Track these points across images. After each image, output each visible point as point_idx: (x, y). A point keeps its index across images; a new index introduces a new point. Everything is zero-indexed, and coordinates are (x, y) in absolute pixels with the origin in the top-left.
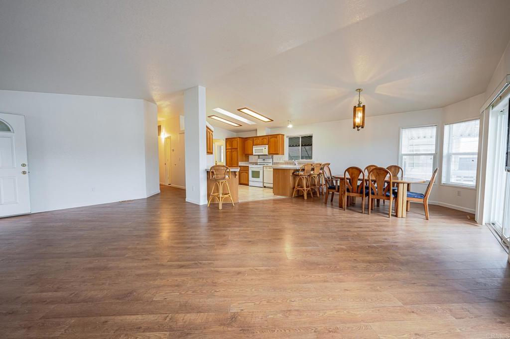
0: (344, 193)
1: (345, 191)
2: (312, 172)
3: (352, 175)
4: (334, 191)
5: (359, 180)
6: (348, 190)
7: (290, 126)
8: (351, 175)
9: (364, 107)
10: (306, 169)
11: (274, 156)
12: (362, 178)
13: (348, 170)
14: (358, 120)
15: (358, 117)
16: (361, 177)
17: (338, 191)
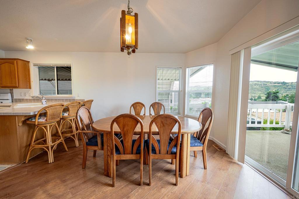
0: (112, 153)
1: (112, 150)
2: (66, 115)
3: (124, 128)
4: (95, 148)
5: (136, 134)
6: (118, 151)
7: (30, 47)
8: (122, 127)
9: (136, 15)
10: (49, 112)
11: (15, 90)
12: (140, 131)
13: (116, 120)
14: (129, 38)
15: (128, 33)
16: (138, 129)
17: (102, 149)
